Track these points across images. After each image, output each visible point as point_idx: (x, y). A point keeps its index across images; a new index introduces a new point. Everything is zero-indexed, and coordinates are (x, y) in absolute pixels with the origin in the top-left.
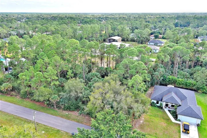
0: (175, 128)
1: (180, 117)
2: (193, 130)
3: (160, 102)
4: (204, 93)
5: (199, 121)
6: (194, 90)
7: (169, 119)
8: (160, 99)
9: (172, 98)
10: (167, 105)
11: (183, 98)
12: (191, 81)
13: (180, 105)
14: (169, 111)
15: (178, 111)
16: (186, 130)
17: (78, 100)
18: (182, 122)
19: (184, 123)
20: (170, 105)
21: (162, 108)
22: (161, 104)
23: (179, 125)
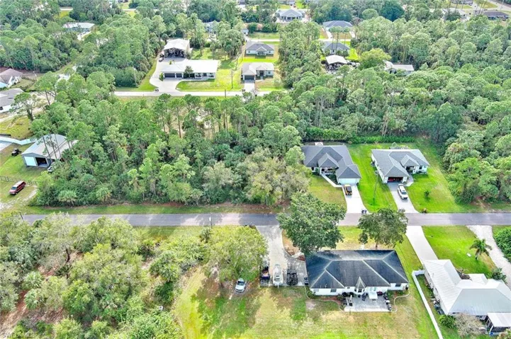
0: (338, 193)
1: (339, 181)
2: (355, 190)
3: (315, 168)
4: (354, 143)
5: (358, 180)
6: (344, 141)
7: (330, 185)
8: (315, 163)
9: (328, 161)
10: (323, 170)
11: (338, 158)
12: (338, 130)
13: (338, 168)
14: (327, 176)
15: (338, 173)
16: (349, 193)
17: (227, 189)
18: (343, 185)
19: (346, 186)
20: (326, 169)
21: (318, 175)
22: (317, 170)
23: (341, 189)
